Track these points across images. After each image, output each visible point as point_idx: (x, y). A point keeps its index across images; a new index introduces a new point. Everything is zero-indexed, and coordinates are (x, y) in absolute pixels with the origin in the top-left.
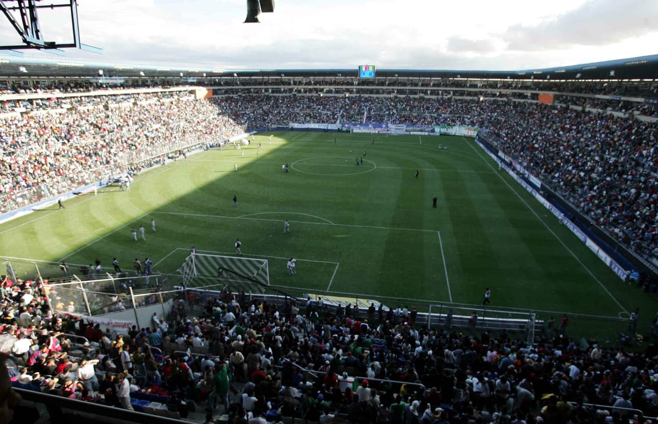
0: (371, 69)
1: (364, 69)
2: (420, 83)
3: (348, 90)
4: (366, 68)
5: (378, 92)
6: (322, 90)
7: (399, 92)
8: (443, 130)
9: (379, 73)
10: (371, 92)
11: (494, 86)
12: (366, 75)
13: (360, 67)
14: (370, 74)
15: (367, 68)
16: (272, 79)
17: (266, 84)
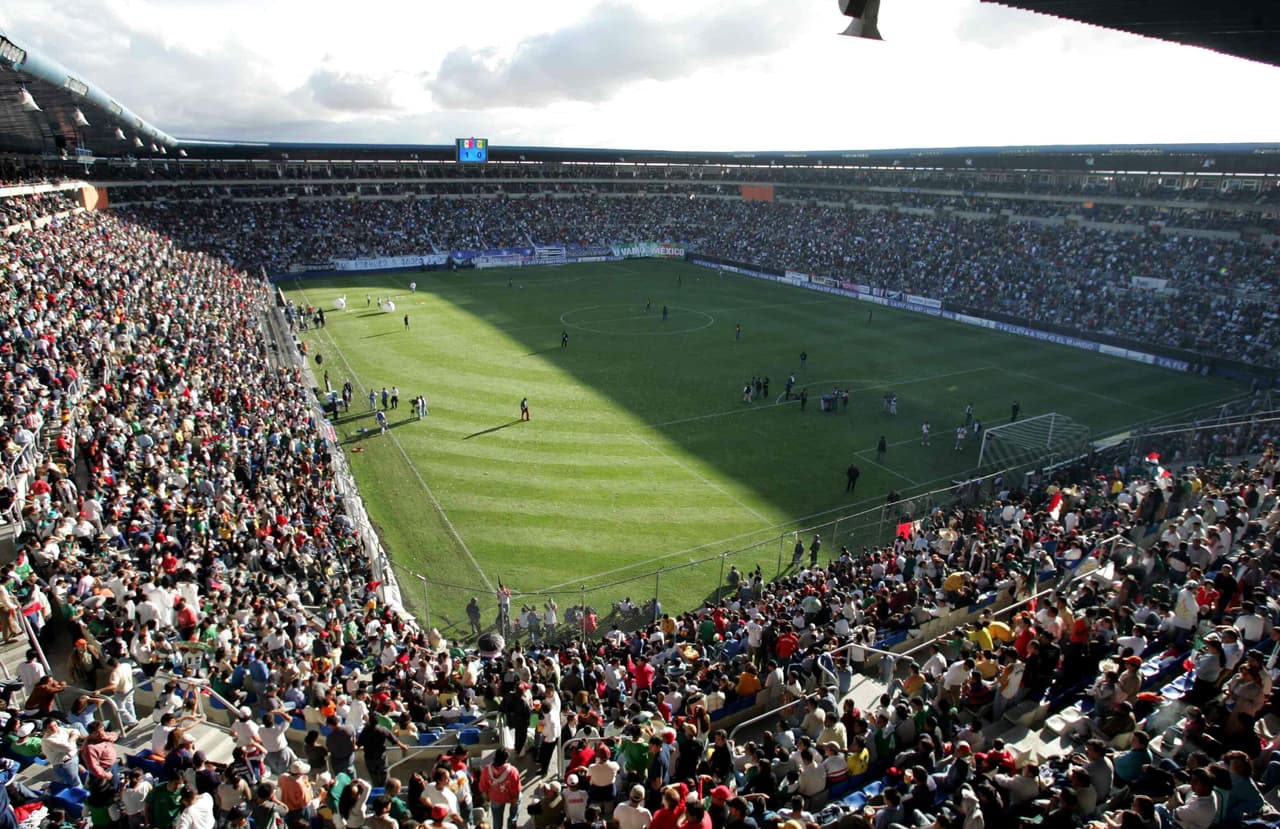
0: (480, 145)
1: (467, 146)
2: (541, 172)
3: (408, 187)
4: (470, 144)
5: (467, 189)
6: (352, 188)
7: (508, 188)
8: (626, 252)
9: (496, 153)
10: (453, 189)
11: (658, 173)
12: (471, 157)
13: (458, 141)
14: (479, 155)
15: (473, 142)
16: (231, 165)
17: (219, 175)
